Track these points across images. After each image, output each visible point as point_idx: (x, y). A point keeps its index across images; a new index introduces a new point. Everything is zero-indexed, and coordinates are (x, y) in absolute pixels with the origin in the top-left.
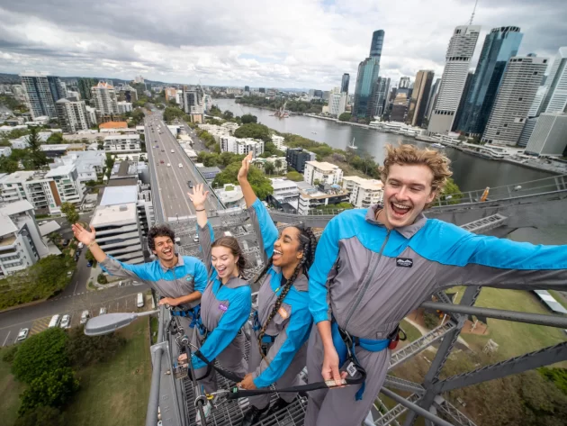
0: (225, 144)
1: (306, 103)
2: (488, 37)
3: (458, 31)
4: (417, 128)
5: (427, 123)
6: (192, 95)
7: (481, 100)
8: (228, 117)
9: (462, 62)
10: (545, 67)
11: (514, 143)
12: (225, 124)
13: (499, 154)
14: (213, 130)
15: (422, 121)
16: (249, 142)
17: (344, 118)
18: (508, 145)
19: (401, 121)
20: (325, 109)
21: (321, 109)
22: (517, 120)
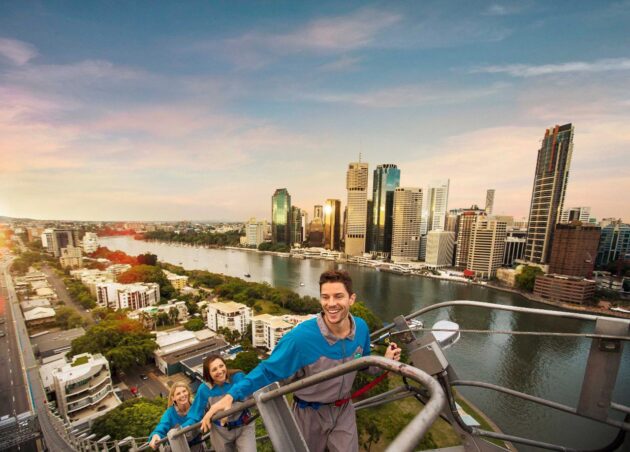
0: (104, 294)
1: (221, 235)
2: (375, 172)
3: (351, 167)
4: (335, 252)
5: (343, 245)
6: (66, 235)
7: (382, 223)
8: (118, 257)
9: (360, 192)
10: (421, 195)
11: (416, 258)
12: (112, 267)
13: (406, 270)
14: (88, 276)
15: (339, 245)
16: (138, 287)
17: (264, 247)
18: (412, 261)
19: (320, 246)
20: (243, 240)
21: (239, 240)
22: (413, 238)
